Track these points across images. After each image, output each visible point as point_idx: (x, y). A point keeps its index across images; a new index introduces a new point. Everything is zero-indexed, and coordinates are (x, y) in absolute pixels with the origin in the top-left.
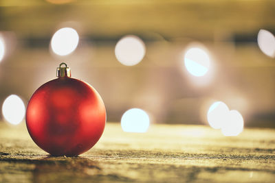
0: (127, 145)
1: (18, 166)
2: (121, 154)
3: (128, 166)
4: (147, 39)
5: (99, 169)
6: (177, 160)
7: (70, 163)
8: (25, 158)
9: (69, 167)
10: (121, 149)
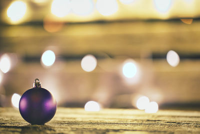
0: (75, 119)
1: (9, 129)
2: (69, 123)
3: (70, 129)
4: (98, 56)
5: (54, 130)
6: (100, 126)
7: (38, 128)
8: (15, 125)
9: (38, 130)
10: (70, 120)
